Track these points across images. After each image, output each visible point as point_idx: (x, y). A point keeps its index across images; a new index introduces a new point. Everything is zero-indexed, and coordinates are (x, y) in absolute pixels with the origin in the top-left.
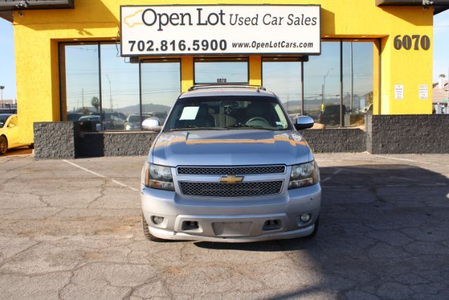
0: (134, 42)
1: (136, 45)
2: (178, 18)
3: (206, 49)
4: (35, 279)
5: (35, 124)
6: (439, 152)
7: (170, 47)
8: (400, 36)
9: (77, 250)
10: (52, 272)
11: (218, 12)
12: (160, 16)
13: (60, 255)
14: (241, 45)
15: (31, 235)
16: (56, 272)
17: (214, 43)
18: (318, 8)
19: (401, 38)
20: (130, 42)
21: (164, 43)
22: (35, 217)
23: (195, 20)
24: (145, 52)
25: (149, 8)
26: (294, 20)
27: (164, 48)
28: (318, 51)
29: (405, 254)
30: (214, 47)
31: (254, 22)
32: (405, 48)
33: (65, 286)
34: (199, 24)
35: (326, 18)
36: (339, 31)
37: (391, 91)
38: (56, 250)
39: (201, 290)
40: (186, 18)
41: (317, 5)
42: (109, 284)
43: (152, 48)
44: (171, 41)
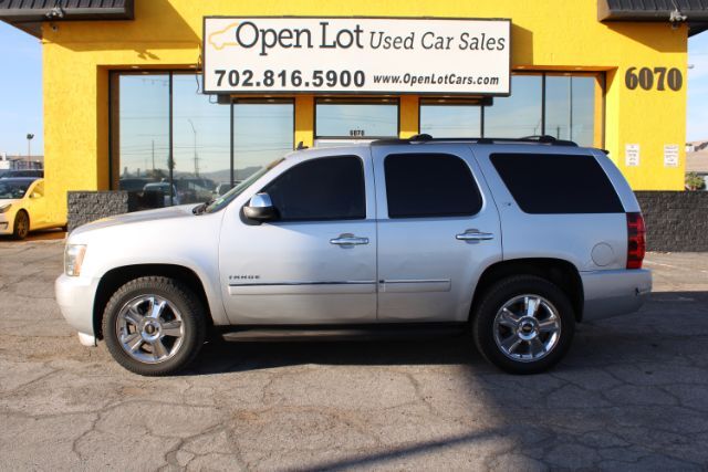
0: (223, 72)
1: (226, 77)
2: (291, 37)
3: (334, 84)
4: (43, 423)
5: (70, 194)
7: (278, 80)
8: (634, 68)
9: (111, 383)
10: (70, 414)
11: (352, 29)
12: (264, 33)
13: (85, 390)
14: (386, 79)
15: (47, 360)
16: (74, 414)
17: (346, 76)
18: (508, 23)
19: (636, 72)
20: (217, 72)
21: (269, 75)
22: (56, 333)
23: (317, 40)
24: (240, 88)
25: (247, 21)
26: (470, 41)
27: (269, 82)
28: (507, 91)
30: (345, 81)
31: (408, 43)
32: (643, 86)
33: (85, 434)
34: (324, 46)
35: (519, 40)
36: (539, 60)
37: (620, 153)
38: (82, 382)
39: (282, 446)
40: (304, 35)
41: (506, 20)
42: (150, 432)
43: (250, 81)
44: (280, 72)
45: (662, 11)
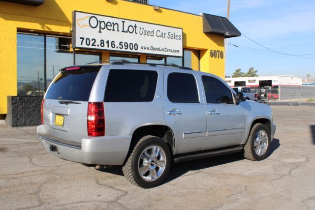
0: (83, 39)
1: (85, 41)
2: (111, 26)
3: (127, 49)
7: (106, 45)
8: (212, 50)
11: (133, 25)
12: (100, 23)
14: (145, 48)
17: (131, 45)
20: (81, 38)
21: (102, 42)
23: (121, 29)
24: (90, 46)
25: (94, 16)
26: (171, 36)
27: (102, 45)
30: (131, 48)
31: (152, 34)
32: (215, 57)
34: (123, 31)
35: (184, 37)
40: (116, 26)
41: (181, 29)
43: (95, 44)
44: (107, 41)
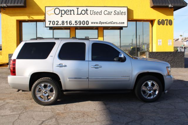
0: (51, 21)
1: (51, 23)
2: (69, 12)
3: (80, 24)
4: (4, 117)
5: (9, 55)
6: (176, 67)
7: (65, 23)
8: (160, 20)
9: (22, 106)
10: (11, 115)
11: (85, 9)
12: (62, 11)
13: (15, 108)
14: (94, 23)
15: (4, 100)
16: (13, 115)
17: (84, 22)
18: (127, 8)
19: (160, 21)
20: (49, 21)
21: (63, 22)
22: (7, 93)
23: (76, 13)
24: (55, 25)
25: (57, 8)
26: (117, 13)
27: (63, 24)
28: (127, 26)
29: (155, 108)
30: (84, 24)
31: (100, 13)
32: (162, 24)
33: (16, 120)
34: (78, 14)
35: (130, 12)
36: (135, 17)
37: (157, 42)
38: (14, 106)
39: (70, 122)
40: (72, 12)
42: (34, 119)
43: (58, 24)
44: (66, 21)
45: (167, 5)
